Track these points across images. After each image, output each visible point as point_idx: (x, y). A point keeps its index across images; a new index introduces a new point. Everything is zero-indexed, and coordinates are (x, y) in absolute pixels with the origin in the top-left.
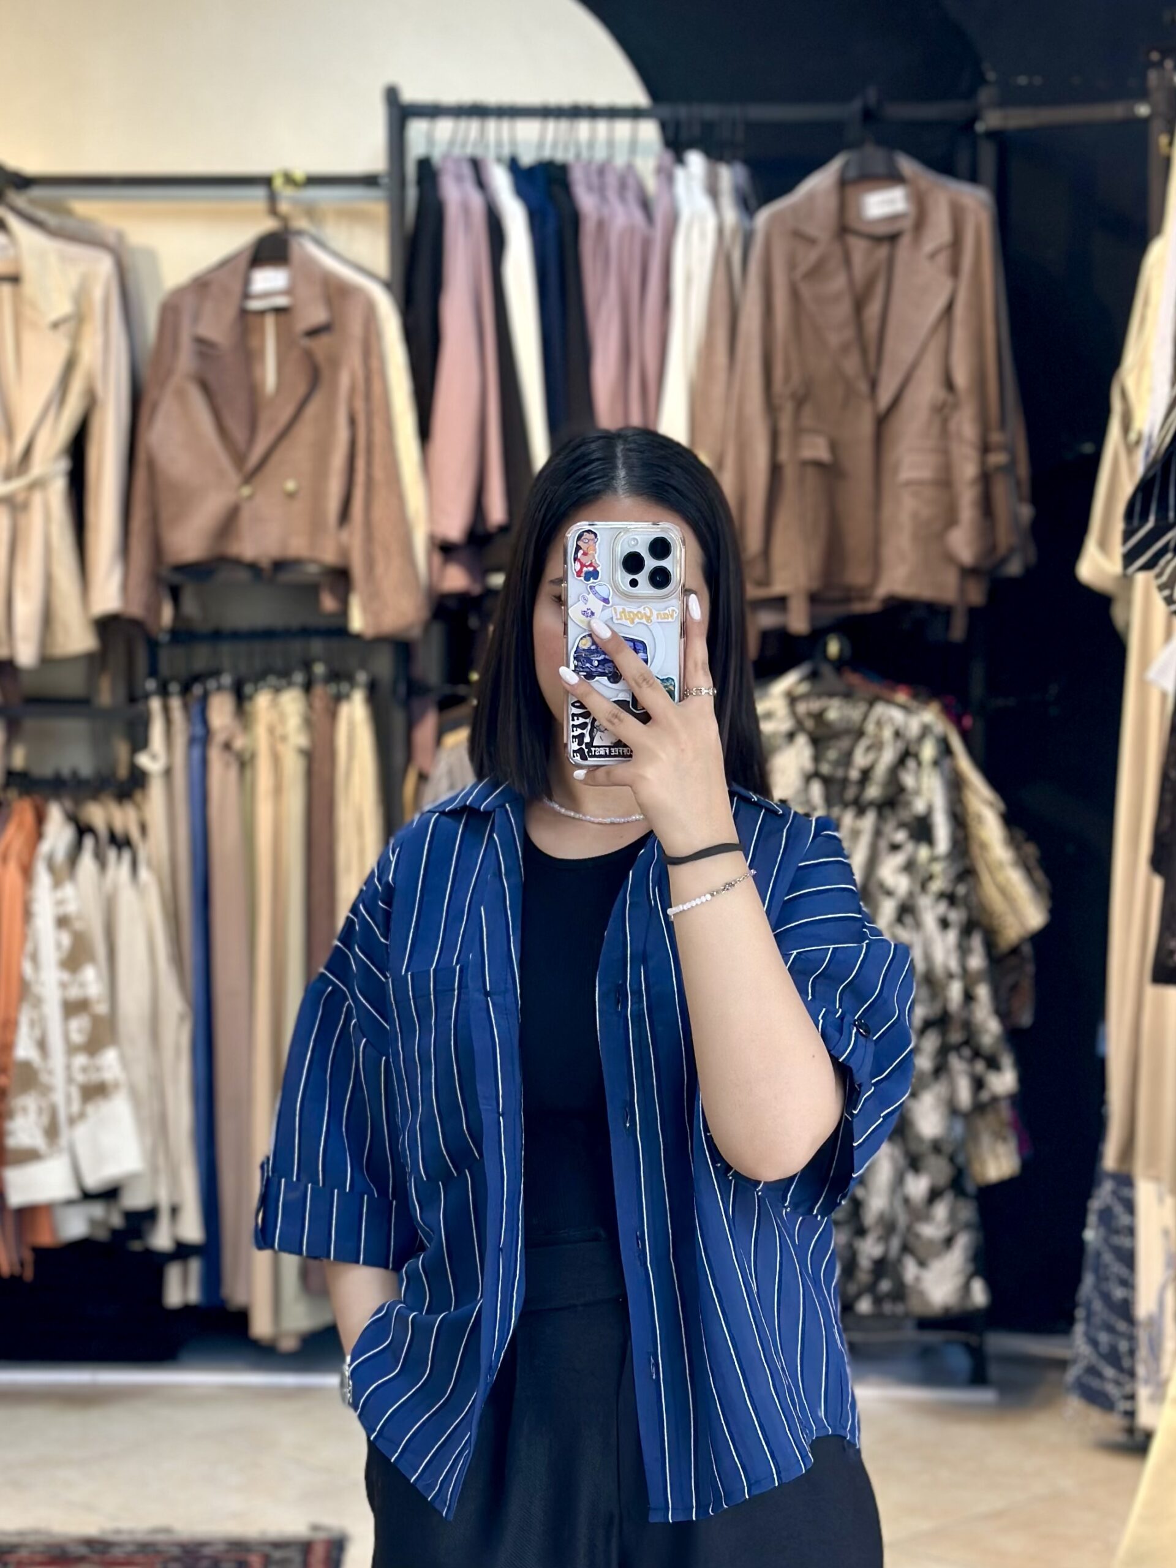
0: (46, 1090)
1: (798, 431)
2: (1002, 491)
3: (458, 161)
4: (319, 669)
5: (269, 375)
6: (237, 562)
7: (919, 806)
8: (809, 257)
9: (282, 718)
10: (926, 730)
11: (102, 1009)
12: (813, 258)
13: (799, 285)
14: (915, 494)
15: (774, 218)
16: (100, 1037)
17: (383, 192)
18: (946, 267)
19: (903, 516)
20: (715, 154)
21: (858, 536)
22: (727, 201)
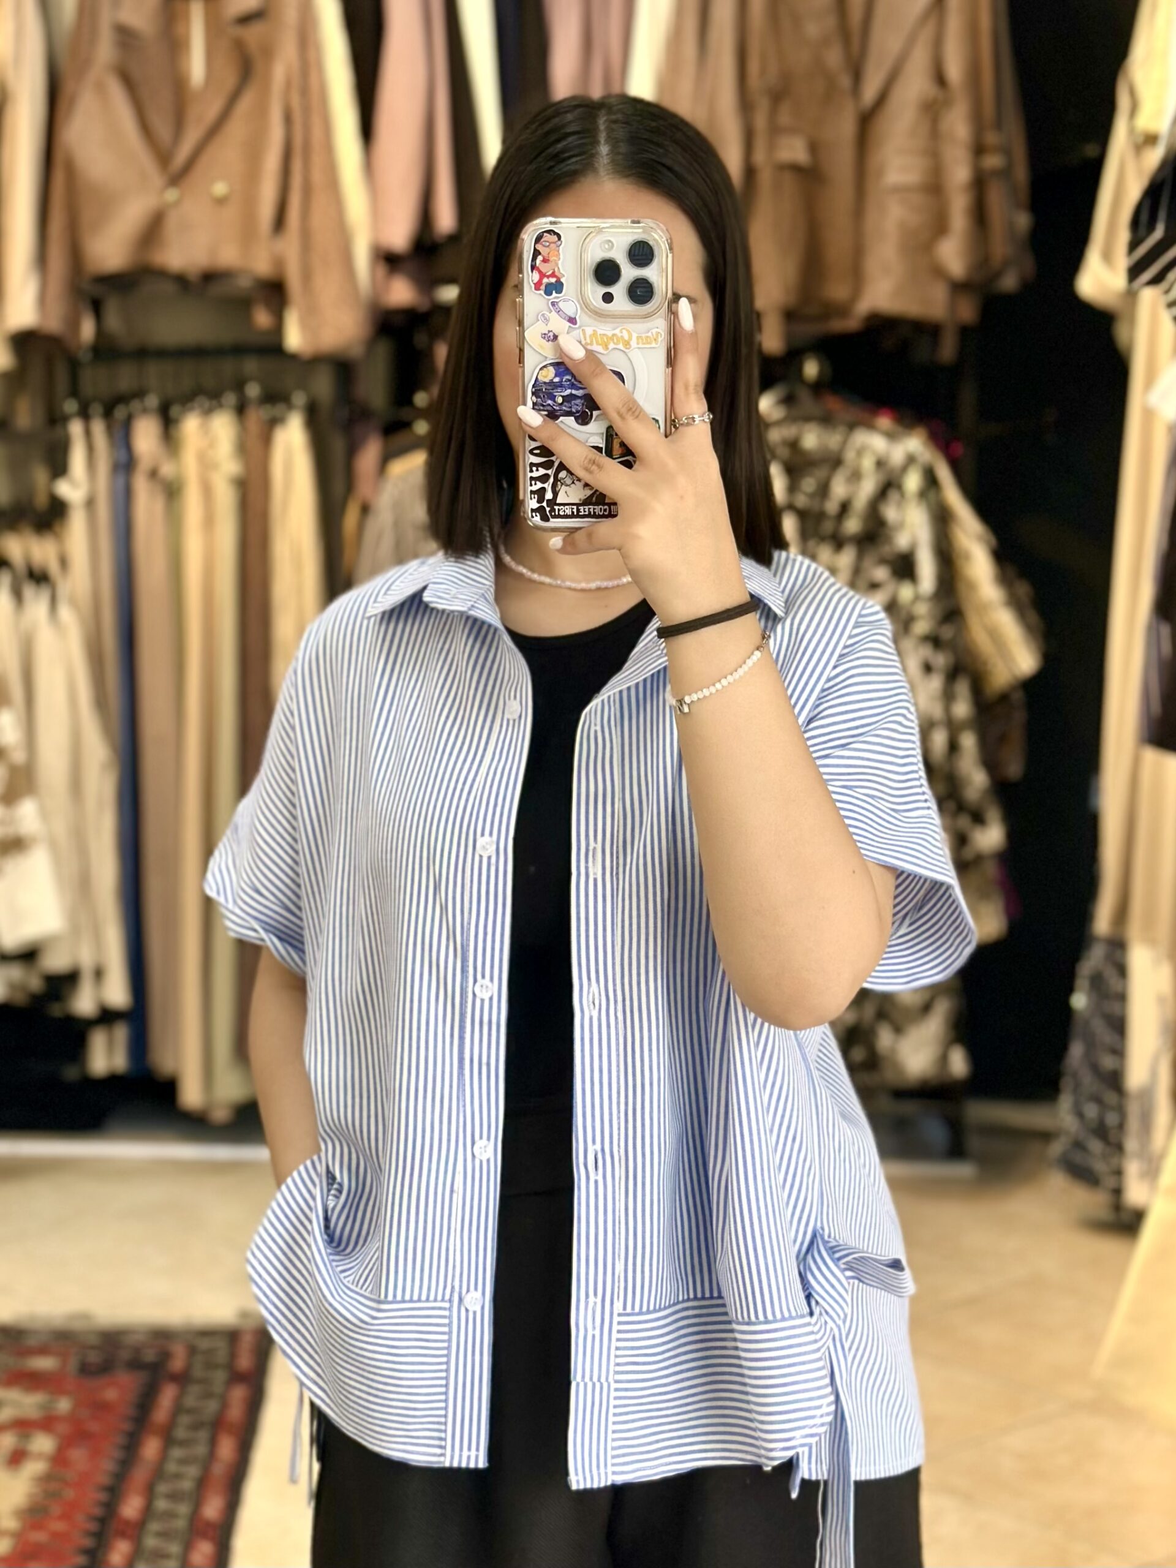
1: (775, 130)
2: (997, 199)
4: (253, 390)
5: (196, 66)
6: (160, 273)
7: (902, 541)
9: (212, 445)
10: (911, 460)
11: (19, 756)
14: (901, 200)
16: (22, 785)
19: (890, 226)
21: (838, 247)
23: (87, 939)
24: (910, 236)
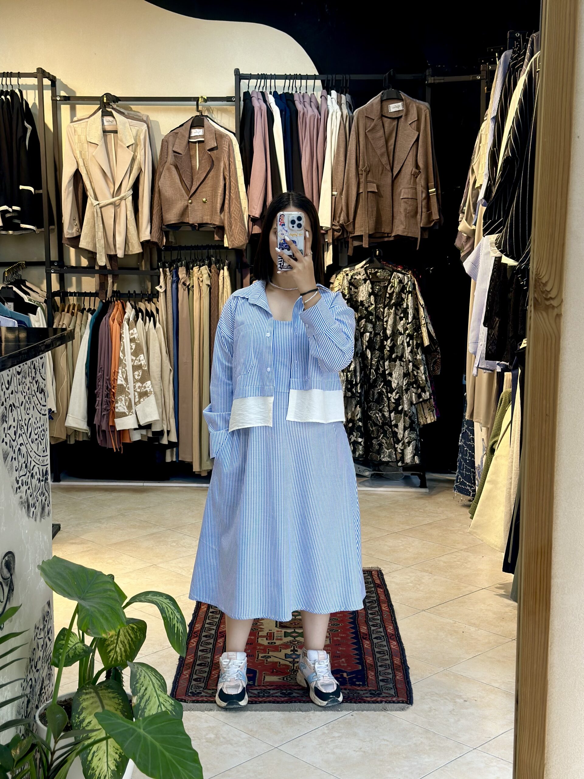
0: (128, 394)
1: (367, 182)
3: (257, 93)
4: (213, 259)
5: (197, 164)
6: (187, 224)
8: (371, 125)
9: (202, 275)
11: (145, 368)
12: (373, 124)
13: (367, 133)
14: (405, 202)
15: (359, 112)
16: (146, 376)
17: (234, 103)
18: (415, 128)
19: (402, 210)
20: (340, 91)
21: (386, 216)
22: (344, 107)
23: (165, 422)
24: (408, 213)
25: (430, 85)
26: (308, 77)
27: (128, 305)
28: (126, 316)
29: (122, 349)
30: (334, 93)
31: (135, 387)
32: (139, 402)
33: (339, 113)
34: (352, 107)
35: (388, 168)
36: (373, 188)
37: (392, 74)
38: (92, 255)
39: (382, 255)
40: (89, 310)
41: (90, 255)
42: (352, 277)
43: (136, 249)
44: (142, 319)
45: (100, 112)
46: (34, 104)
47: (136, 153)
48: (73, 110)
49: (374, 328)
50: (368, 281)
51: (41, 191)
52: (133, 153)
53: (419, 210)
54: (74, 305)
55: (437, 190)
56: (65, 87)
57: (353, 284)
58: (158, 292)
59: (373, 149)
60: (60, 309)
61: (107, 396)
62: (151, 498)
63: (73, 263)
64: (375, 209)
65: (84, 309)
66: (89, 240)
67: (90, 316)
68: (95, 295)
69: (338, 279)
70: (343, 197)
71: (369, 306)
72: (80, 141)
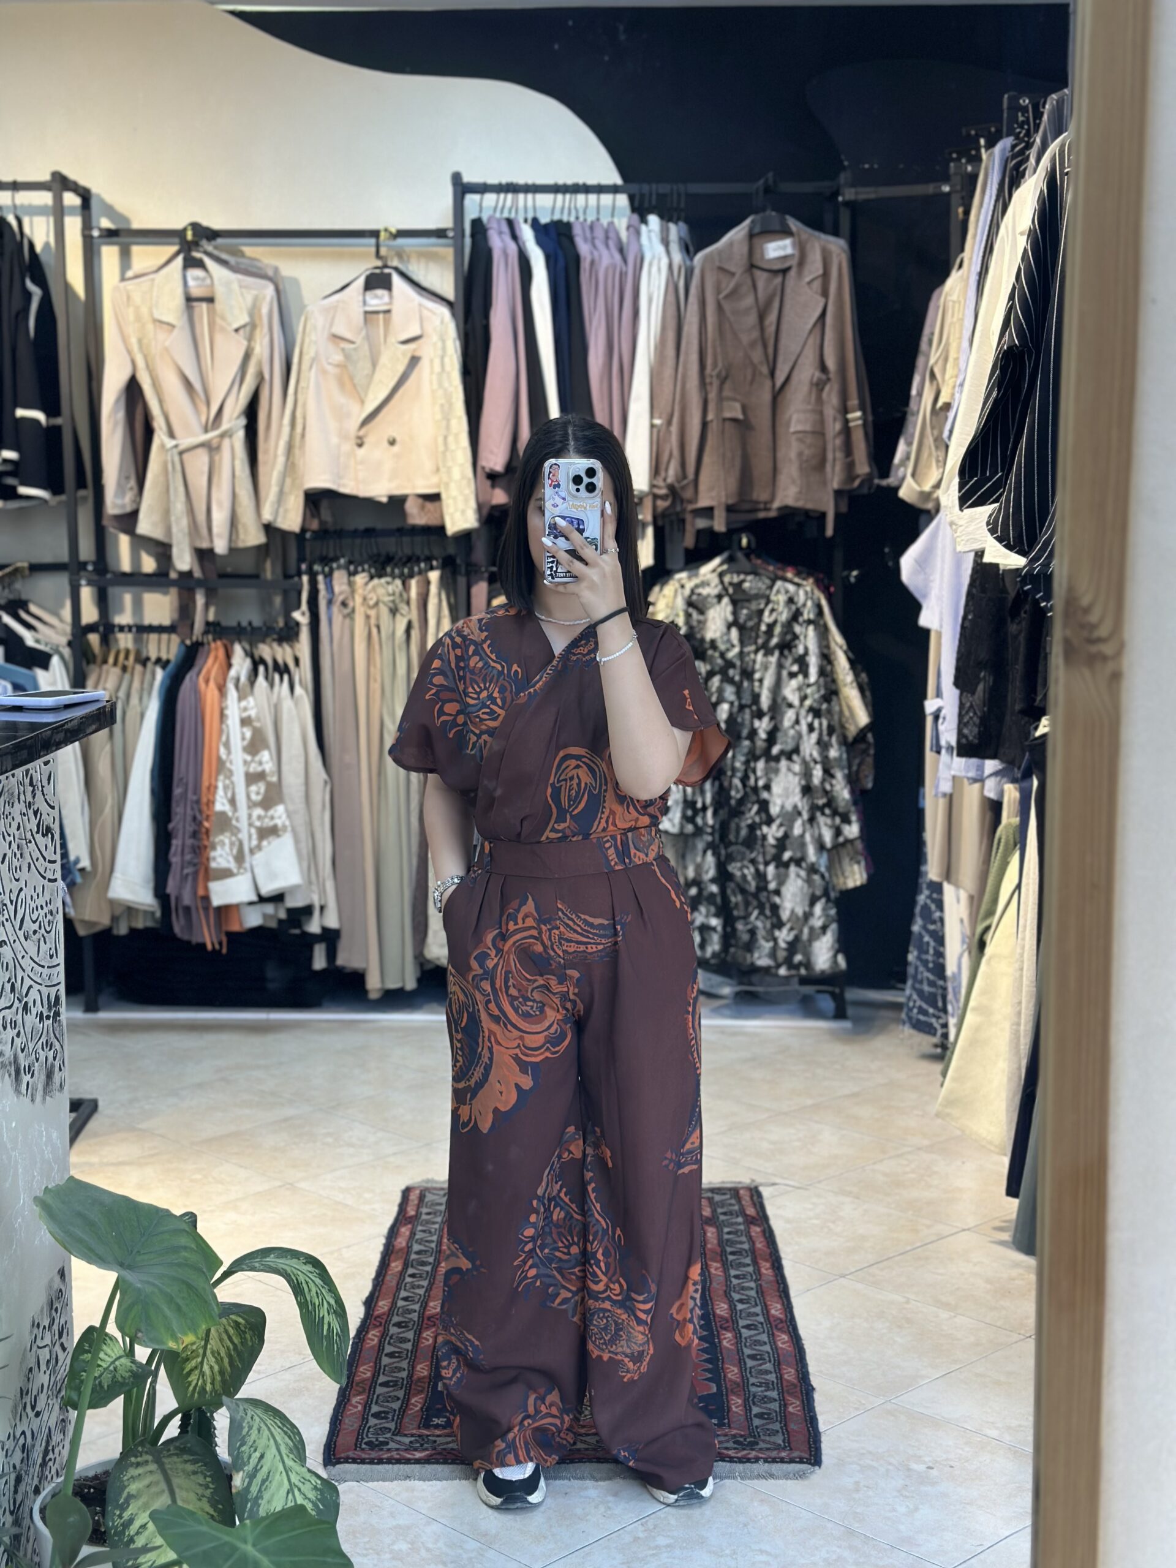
0: (236, 831)
1: (721, 399)
3: (499, 221)
7: (801, 647)
8: (729, 285)
10: (807, 597)
12: (732, 285)
13: (723, 302)
14: (800, 440)
15: (706, 259)
16: (272, 797)
17: (450, 241)
18: (819, 291)
19: (793, 454)
20: (666, 216)
21: (761, 466)
22: (675, 248)
23: (314, 888)
24: (807, 461)
25: (847, 204)
26: (600, 189)
27: (238, 650)
28: (233, 673)
29: (224, 738)
30: (653, 220)
31: (250, 816)
32: (259, 847)
33: (665, 261)
34: (690, 248)
35: (765, 370)
36: (735, 411)
37: (771, 181)
38: (162, 550)
39: (753, 545)
40: (158, 661)
41: (160, 550)
42: (692, 592)
43: (253, 537)
44: (266, 678)
45: (180, 259)
46: (47, 245)
47: (253, 343)
48: (125, 256)
49: (739, 693)
50: (726, 600)
51: (58, 421)
52: (245, 343)
53: (830, 456)
54: (127, 652)
55: (864, 418)
56: (110, 211)
57: (695, 605)
58: (298, 624)
59: (735, 334)
60: (99, 659)
61: (195, 835)
62: (286, 1044)
63: (126, 566)
64: (739, 453)
65: (148, 659)
66: (156, 517)
67: (160, 674)
68: (171, 629)
69: (664, 596)
70: (674, 428)
71: (728, 650)
72: (138, 318)
